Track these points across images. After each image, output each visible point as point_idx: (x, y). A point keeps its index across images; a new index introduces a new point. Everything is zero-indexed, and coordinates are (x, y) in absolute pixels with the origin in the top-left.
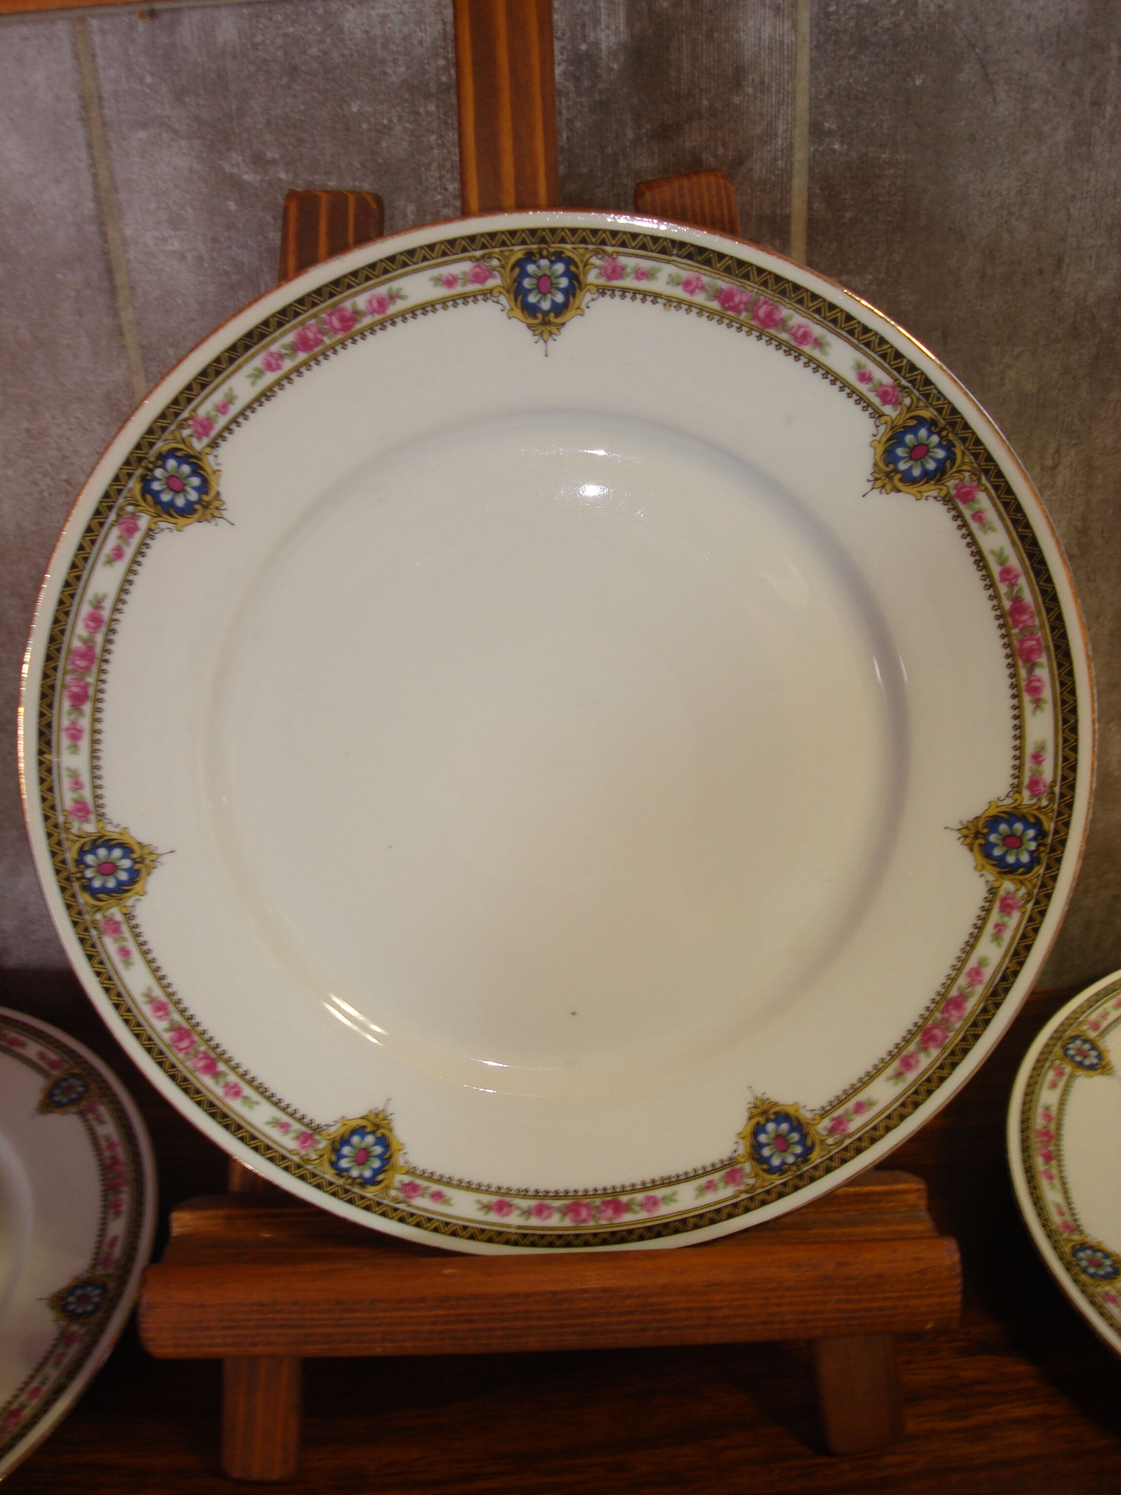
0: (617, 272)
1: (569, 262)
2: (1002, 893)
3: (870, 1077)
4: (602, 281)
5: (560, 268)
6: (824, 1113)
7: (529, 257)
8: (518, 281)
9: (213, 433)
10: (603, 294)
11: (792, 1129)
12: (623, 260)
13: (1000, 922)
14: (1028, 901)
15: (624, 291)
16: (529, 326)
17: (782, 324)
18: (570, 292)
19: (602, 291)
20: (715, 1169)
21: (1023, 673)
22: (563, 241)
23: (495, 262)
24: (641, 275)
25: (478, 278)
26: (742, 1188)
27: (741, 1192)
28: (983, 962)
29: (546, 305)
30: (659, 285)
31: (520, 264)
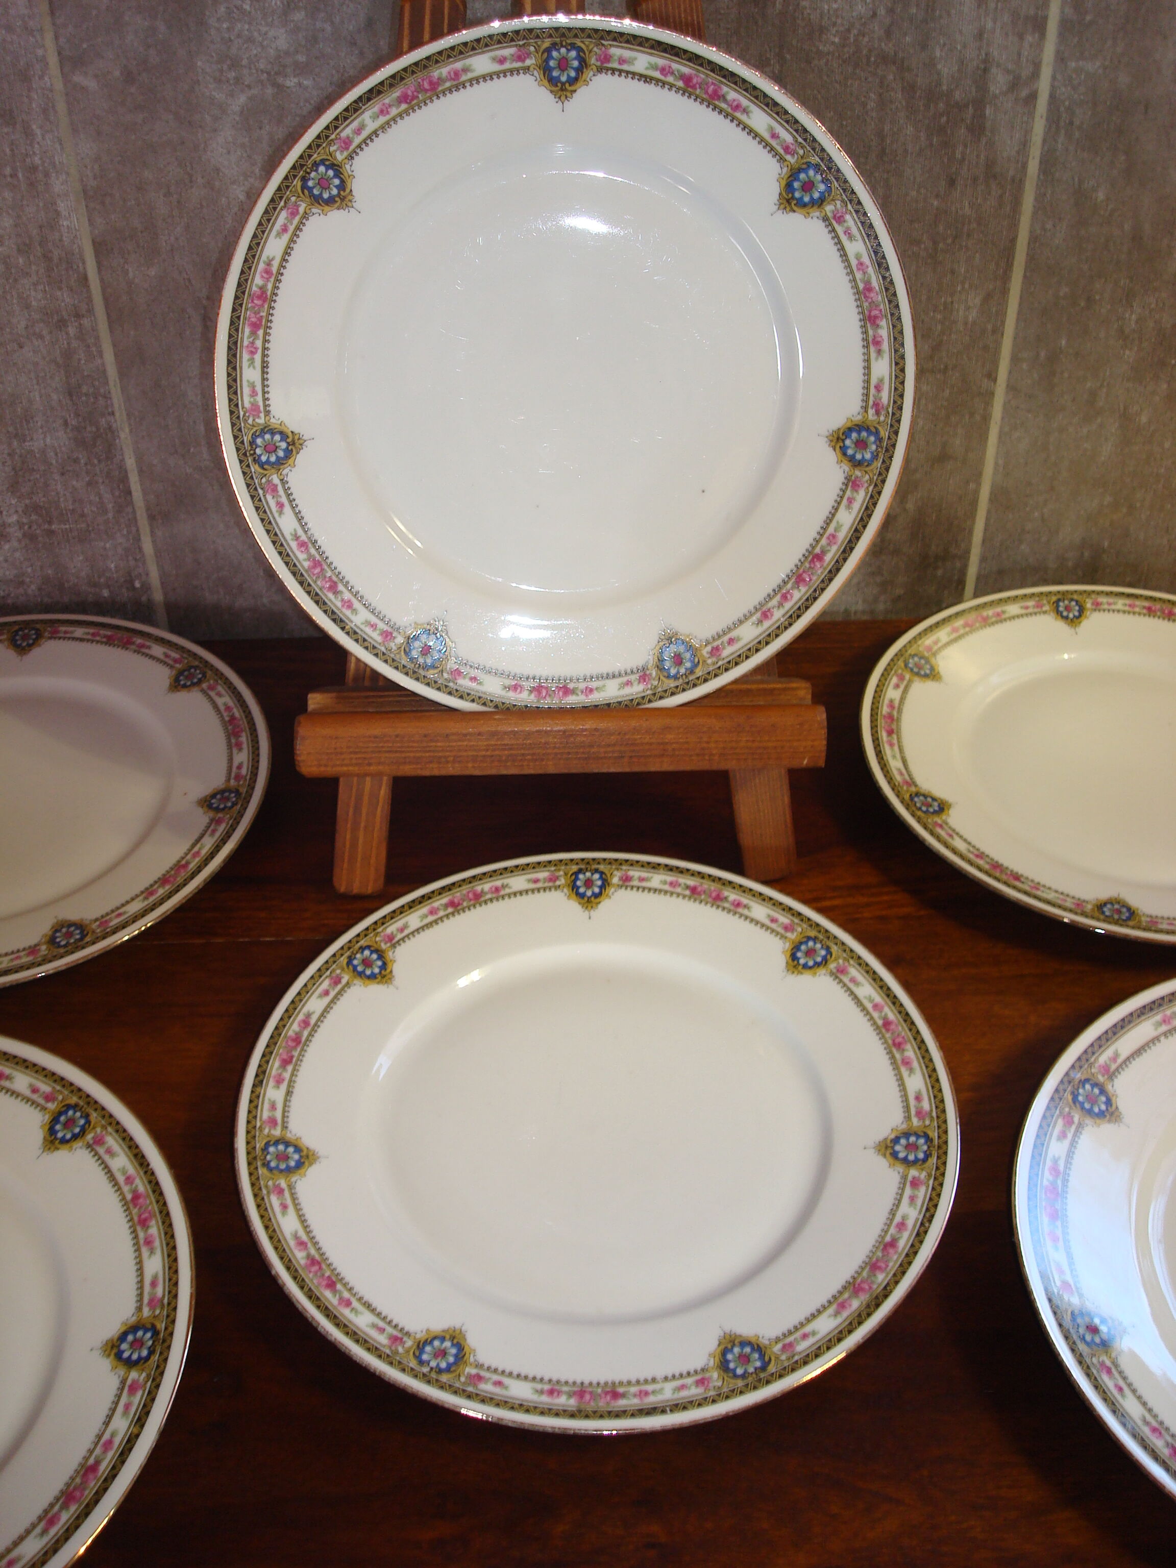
0: (347, 142)
1: (323, 162)
2: (830, 215)
3: (868, 368)
4: (346, 154)
5: (322, 169)
6: (865, 409)
7: (304, 180)
8: (312, 195)
9: (262, 408)
10: (352, 158)
11: (859, 432)
12: (344, 135)
13: (844, 229)
14: (846, 205)
15: (359, 147)
16: (338, 209)
17: (441, 80)
18: (338, 174)
19: (351, 157)
20: (844, 491)
21: (723, 106)
22: (310, 156)
23: (293, 199)
24: (358, 131)
25: (294, 214)
26: (866, 485)
27: (867, 488)
28: (858, 256)
29: (335, 191)
30: (371, 126)
31: (304, 187)
